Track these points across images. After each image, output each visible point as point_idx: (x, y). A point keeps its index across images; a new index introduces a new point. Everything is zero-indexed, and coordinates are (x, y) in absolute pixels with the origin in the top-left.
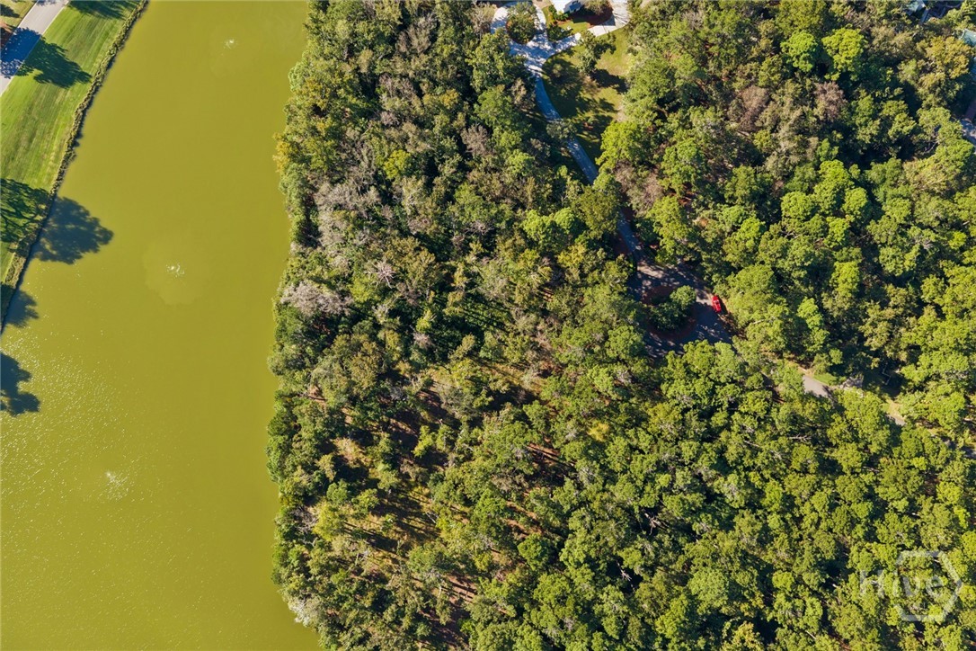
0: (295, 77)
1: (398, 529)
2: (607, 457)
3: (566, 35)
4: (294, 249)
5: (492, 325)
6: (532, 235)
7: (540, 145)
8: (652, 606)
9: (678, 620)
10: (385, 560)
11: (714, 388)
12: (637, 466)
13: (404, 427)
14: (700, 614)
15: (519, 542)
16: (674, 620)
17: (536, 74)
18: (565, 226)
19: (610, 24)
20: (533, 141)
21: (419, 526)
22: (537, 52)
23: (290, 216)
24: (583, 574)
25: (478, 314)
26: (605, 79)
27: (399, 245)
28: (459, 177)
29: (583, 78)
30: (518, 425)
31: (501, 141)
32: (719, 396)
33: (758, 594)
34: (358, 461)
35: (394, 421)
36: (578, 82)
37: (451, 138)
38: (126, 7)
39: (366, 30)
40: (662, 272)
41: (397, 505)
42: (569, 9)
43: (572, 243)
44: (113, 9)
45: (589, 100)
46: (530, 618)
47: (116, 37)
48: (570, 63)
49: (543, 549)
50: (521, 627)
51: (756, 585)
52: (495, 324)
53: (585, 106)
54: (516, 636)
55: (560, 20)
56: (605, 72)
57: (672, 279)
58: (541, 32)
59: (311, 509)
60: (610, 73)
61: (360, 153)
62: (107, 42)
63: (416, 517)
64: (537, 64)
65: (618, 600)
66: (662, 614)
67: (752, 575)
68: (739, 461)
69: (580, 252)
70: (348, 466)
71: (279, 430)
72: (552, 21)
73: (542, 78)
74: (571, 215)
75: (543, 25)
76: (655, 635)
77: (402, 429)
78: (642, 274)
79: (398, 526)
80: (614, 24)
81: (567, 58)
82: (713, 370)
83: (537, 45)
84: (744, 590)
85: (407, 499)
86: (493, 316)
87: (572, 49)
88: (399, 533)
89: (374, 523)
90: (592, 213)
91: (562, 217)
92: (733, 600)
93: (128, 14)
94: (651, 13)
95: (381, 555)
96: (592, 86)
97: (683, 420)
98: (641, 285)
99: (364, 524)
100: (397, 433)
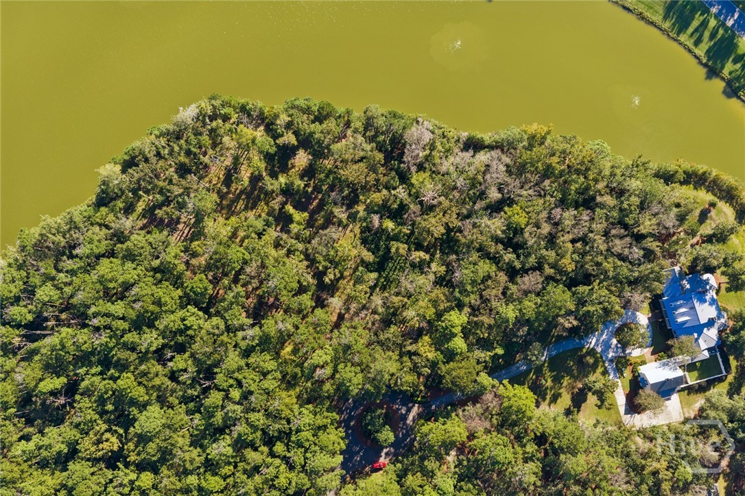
0: (598, 144)
1: (238, 191)
2: (261, 353)
3: (619, 371)
4: (463, 134)
5: (385, 281)
6: (446, 316)
7: (522, 333)
8: (142, 372)
9: (129, 391)
10: (217, 179)
11: (303, 447)
12: (249, 375)
13: (314, 204)
14: (130, 410)
15: (206, 275)
16: (129, 387)
17: (588, 343)
18: (451, 345)
19: (626, 410)
20: (526, 329)
21: (238, 208)
22: (607, 346)
23: (490, 134)
24: (174, 321)
25: (394, 271)
26: (578, 400)
27: (453, 211)
28: (503, 266)
29: (580, 381)
30: (295, 285)
31: (527, 302)
32: (296, 450)
33: (139, 458)
34: (293, 167)
35: (320, 197)
36: (578, 377)
37: (536, 262)
38: (673, 24)
39: (631, 203)
40: (411, 423)
41: (256, 192)
42: (642, 376)
43: (437, 350)
44: (671, 14)
45: (562, 384)
46: (149, 276)
47: (648, 14)
48: (594, 372)
49: (199, 293)
50: (144, 269)
51: (145, 458)
52: (385, 283)
53: (557, 380)
54: (138, 265)
55: (633, 368)
56: (585, 400)
57: (404, 431)
58: (624, 351)
59: (262, 128)
60: (583, 405)
61: (530, 188)
62: (644, 8)
63: (245, 205)
64: (597, 344)
65: (150, 345)
66: (136, 379)
67: (153, 456)
68: (243, 459)
69: (428, 354)
70: (290, 159)
71: (323, 108)
72: (632, 362)
73: (584, 347)
74: (459, 350)
75: (630, 353)
76: (121, 372)
77: (313, 202)
78: (412, 407)
79: (241, 191)
80: (626, 413)
81: (600, 370)
82: (317, 448)
83: (612, 346)
84: (143, 448)
85: (260, 200)
86: (391, 282)
87: (607, 375)
88: (235, 192)
89: (245, 175)
90: (460, 368)
91: (459, 343)
92: (138, 437)
93: (667, 25)
94: (629, 444)
95: (221, 176)
96: (573, 388)
97: (281, 418)
98: (403, 405)
99: (245, 166)
100: (311, 198)
